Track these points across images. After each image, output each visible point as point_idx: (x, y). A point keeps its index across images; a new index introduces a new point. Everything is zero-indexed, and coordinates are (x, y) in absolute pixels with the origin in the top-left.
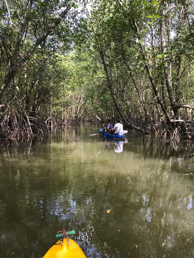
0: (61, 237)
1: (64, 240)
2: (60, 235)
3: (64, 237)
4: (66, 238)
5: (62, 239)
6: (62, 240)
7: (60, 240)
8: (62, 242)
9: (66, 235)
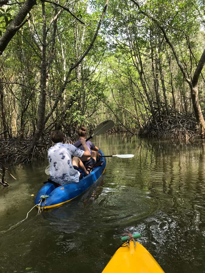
0: (127, 240)
1: (130, 242)
2: (126, 237)
3: (130, 239)
4: (132, 240)
5: (128, 241)
6: (129, 243)
7: (126, 243)
8: (128, 244)
9: (132, 238)
